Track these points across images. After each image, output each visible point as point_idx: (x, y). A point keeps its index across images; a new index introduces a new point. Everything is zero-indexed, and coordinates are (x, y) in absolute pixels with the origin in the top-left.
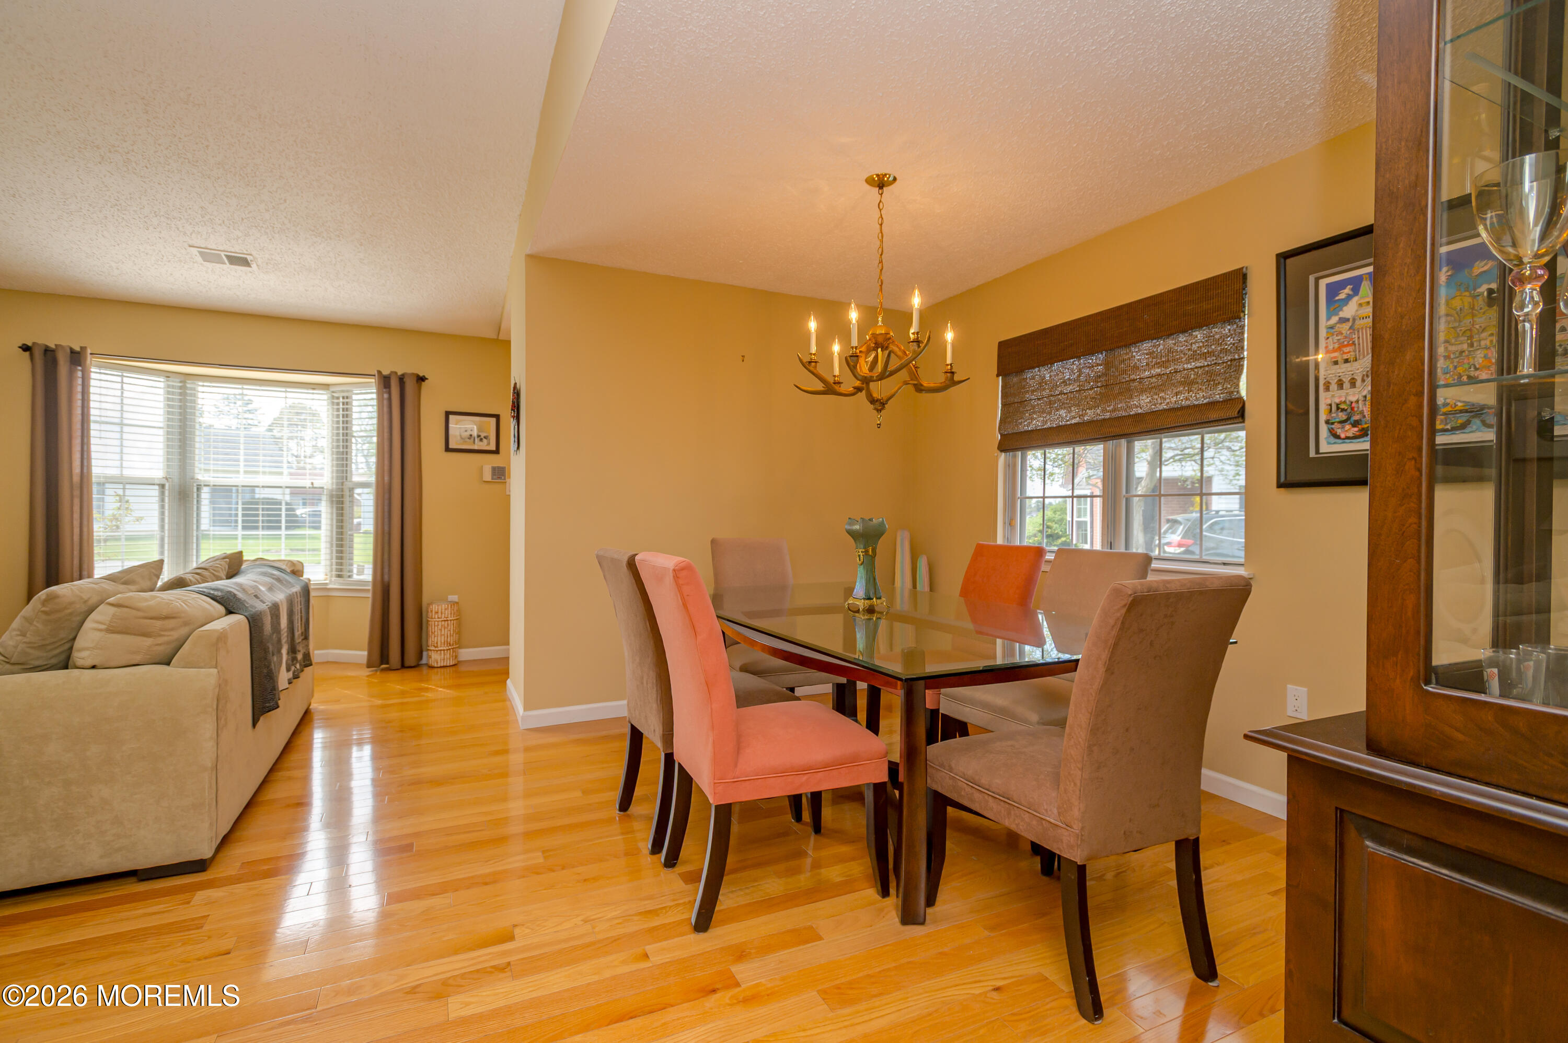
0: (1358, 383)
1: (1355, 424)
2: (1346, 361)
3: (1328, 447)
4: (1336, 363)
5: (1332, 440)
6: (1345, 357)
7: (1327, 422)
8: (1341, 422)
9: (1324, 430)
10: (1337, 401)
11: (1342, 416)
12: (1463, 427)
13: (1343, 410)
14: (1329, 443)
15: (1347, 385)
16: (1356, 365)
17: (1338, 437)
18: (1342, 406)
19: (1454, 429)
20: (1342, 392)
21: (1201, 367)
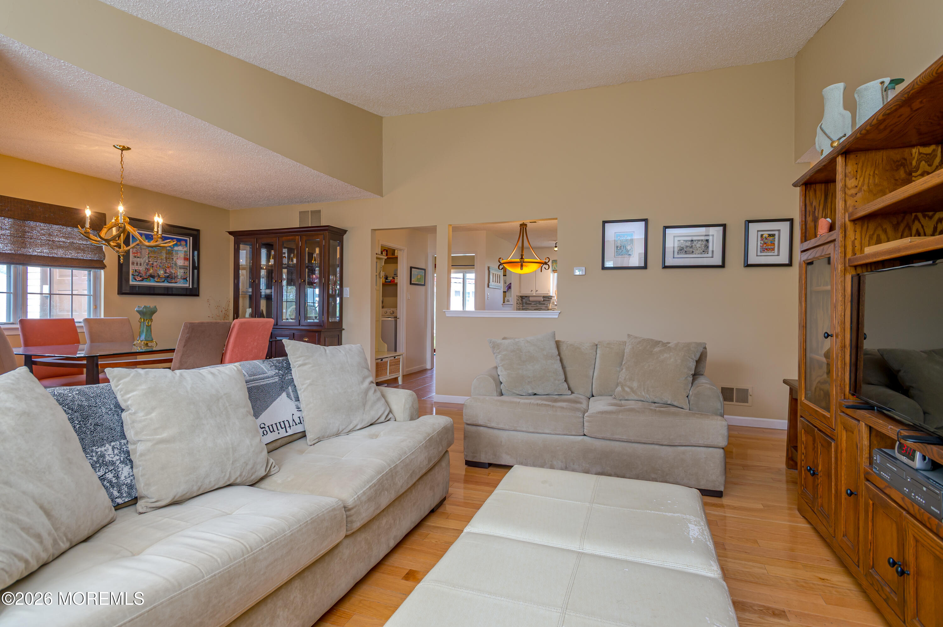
0: (142, 265)
1: (141, 277)
2: (138, 257)
3: (132, 282)
4: (135, 257)
5: (134, 280)
6: (139, 256)
7: (133, 275)
8: (137, 275)
9: (131, 277)
10: (136, 269)
11: (137, 274)
12: (164, 282)
13: (138, 272)
14: (132, 281)
15: (139, 265)
16: (141, 259)
17: (136, 280)
18: (138, 271)
19: (162, 282)
20: (137, 266)
21: (85, 244)
